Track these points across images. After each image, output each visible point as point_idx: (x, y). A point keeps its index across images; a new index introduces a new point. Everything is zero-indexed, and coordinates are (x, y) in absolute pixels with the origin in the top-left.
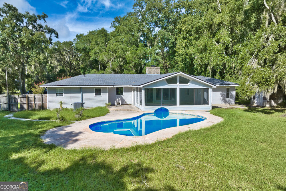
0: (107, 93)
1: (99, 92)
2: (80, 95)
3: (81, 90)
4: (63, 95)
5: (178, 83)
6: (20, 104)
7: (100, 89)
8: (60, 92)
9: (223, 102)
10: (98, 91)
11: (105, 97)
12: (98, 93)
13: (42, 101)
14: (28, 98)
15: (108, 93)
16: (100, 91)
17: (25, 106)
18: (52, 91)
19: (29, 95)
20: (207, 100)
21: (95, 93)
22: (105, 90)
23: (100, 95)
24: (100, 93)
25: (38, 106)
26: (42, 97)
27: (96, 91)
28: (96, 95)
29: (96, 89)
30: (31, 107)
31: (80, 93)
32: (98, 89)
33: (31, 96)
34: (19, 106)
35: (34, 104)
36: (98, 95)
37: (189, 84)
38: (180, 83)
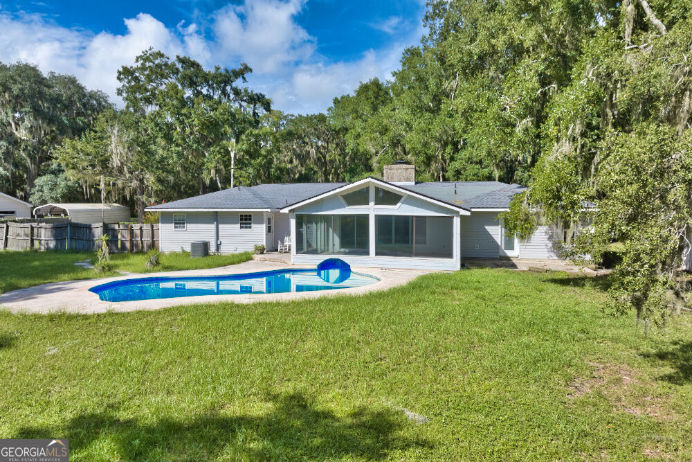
0: (263, 223)
1: (248, 222)
2: (213, 226)
3: (216, 218)
4: (184, 227)
5: (372, 204)
6: (122, 241)
7: (250, 216)
8: (179, 220)
9: (552, 254)
10: (246, 220)
11: (258, 233)
12: (247, 224)
13: (153, 237)
14: (132, 231)
15: (264, 225)
16: (250, 220)
17: (128, 245)
18: (167, 218)
19: (133, 225)
20: (503, 248)
21: (241, 224)
22: (259, 218)
23: (250, 227)
24: (250, 224)
25: (147, 245)
26: (153, 230)
27: (241, 220)
28: (241, 227)
29: (241, 216)
30: (137, 246)
31: (213, 223)
32: (246, 216)
33: (136, 227)
34: (119, 246)
35: (140, 242)
36: (246, 227)
37: (399, 204)
38: (376, 204)
